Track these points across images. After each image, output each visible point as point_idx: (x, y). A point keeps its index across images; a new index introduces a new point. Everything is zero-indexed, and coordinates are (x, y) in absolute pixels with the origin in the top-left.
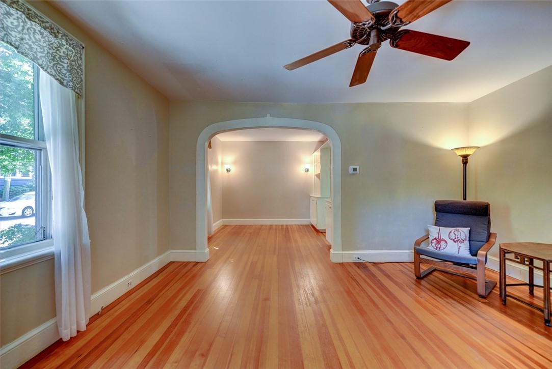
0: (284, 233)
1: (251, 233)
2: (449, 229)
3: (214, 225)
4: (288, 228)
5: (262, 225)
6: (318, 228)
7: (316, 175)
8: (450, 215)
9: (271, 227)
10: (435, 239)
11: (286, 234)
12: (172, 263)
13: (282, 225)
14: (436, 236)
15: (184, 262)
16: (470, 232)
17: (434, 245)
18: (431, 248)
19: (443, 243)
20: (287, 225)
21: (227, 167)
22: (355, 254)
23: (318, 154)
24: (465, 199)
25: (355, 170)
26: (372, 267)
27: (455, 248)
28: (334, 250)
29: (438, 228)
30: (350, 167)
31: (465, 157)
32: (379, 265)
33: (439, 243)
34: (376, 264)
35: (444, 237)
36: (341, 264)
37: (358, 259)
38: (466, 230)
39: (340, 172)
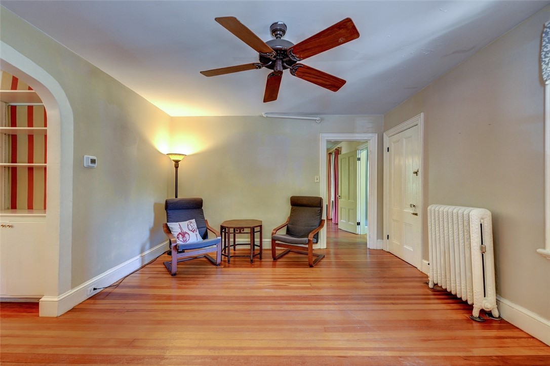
2: (186, 223)
8: (179, 211)
10: (180, 234)
14: (180, 231)
16: (196, 221)
17: (181, 239)
18: (179, 242)
19: (186, 235)
22: (90, 285)
24: (176, 197)
25: (93, 161)
26: (117, 290)
27: (194, 238)
28: (59, 295)
29: (178, 223)
30: (86, 156)
31: (177, 162)
32: (122, 284)
33: (183, 236)
34: (116, 285)
35: (185, 230)
36: (73, 310)
37: (95, 289)
38: (193, 221)
39: (71, 163)
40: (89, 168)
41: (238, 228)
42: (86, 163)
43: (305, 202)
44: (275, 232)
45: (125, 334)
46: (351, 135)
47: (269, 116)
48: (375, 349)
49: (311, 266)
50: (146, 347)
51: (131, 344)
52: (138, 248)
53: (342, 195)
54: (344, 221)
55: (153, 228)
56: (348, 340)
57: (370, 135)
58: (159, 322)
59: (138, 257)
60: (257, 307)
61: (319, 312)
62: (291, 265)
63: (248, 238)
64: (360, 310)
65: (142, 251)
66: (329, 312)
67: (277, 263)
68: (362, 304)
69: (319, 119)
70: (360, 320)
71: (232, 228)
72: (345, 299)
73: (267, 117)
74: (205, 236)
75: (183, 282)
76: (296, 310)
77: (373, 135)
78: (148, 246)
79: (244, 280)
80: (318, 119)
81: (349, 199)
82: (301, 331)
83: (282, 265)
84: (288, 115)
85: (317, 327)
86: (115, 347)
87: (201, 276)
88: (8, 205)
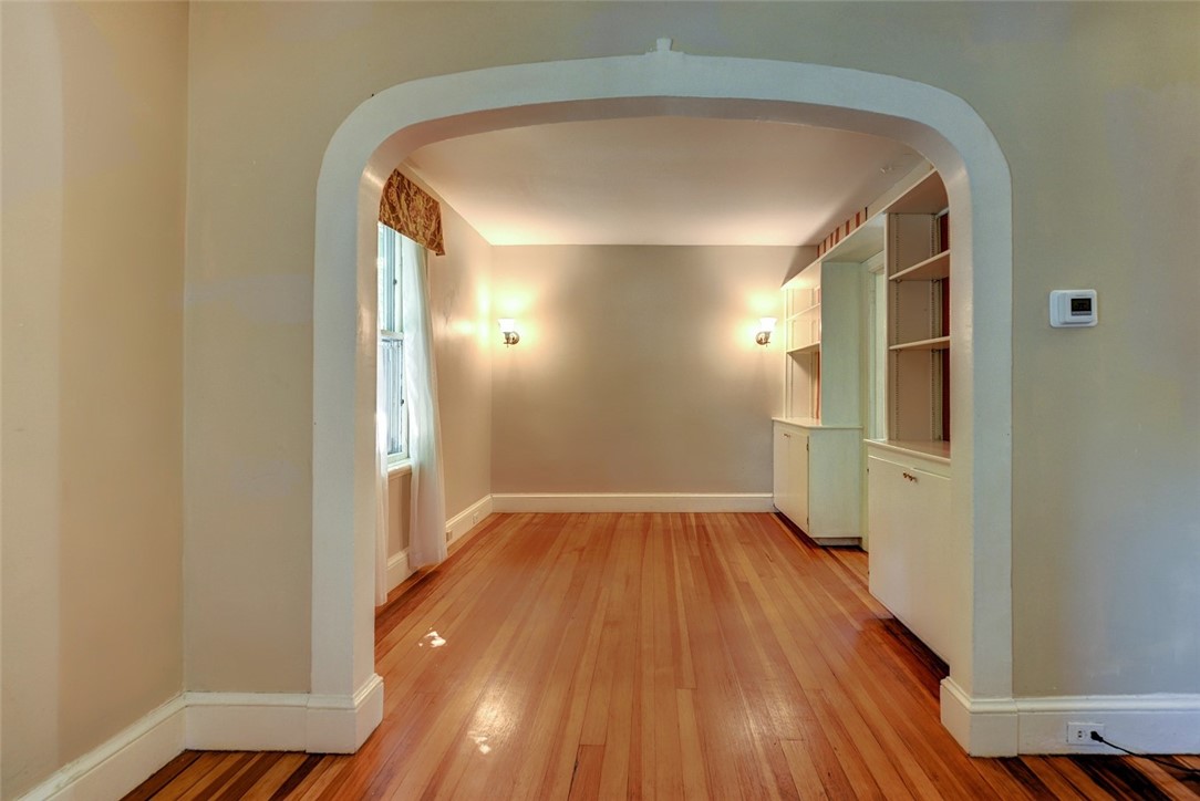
0: (696, 553)
1: (582, 550)
3: (449, 524)
4: (704, 527)
5: (619, 515)
6: (813, 533)
7: (791, 354)
9: (646, 522)
11: (702, 554)
12: (190, 758)
13: (684, 516)
15: (250, 754)
20: (697, 515)
21: (509, 326)
22: (1084, 715)
23: (807, 283)
25: (1081, 305)
28: (975, 694)
30: (1056, 294)
37: (1095, 737)
39: (1008, 320)
40: (1067, 328)
42: (1060, 312)
88: (939, 432)
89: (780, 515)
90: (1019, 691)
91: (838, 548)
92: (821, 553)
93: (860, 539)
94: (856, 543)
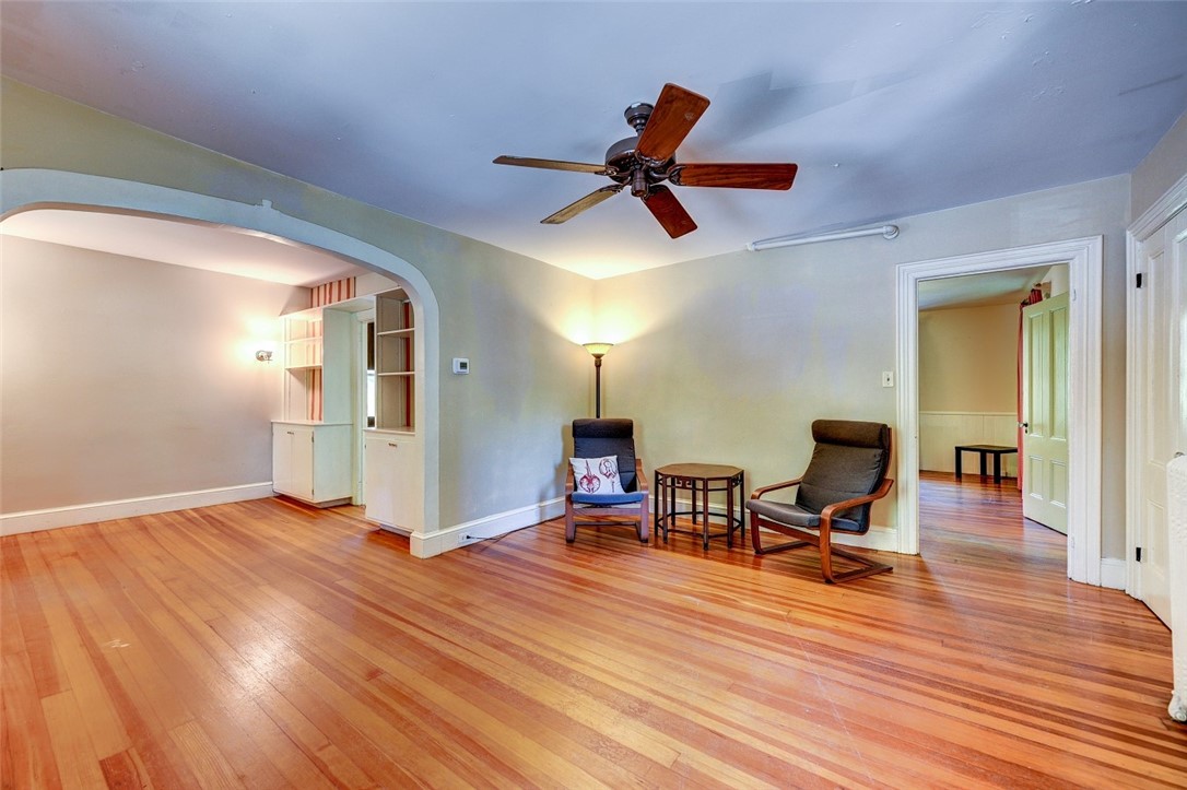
0: (215, 532)
2: (599, 460)
6: (317, 499)
7: (289, 370)
8: (592, 440)
9: (138, 524)
10: (585, 477)
13: (179, 513)
14: (585, 473)
16: (617, 459)
17: (585, 486)
18: (581, 491)
19: (595, 481)
20: (196, 510)
22: (465, 530)
23: (307, 319)
24: (598, 416)
25: (463, 365)
26: (496, 547)
27: (609, 486)
28: (426, 532)
29: (584, 460)
30: (455, 360)
31: (598, 357)
32: (503, 540)
33: (590, 482)
34: (496, 540)
35: (595, 472)
36: (441, 556)
37: (468, 537)
38: (613, 458)
39: (438, 369)
40: (459, 374)
41: (680, 478)
42: (456, 368)
43: (843, 434)
44: (757, 494)
45: (464, 596)
46: (1000, 254)
47: (759, 247)
48: (799, 753)
49: (829, 582)
50: (493, 624)
51: (462, 606)
52: (534, 492)
53: (1034, 422)
54: (1039, 497)
55: (560, 465)
56: (758, 718)
57: (1073, 244)
58: (508, 595)
59: (535, 506)
60: (649, 617)
61: (751, 658)
62: (786, 569)
63: (722, 503)
64: (850, 686)
65: (542, 498)
66: (776, 666)
67: (763, 561)
68: (872, 679)
69: (889, 229)
70: (827, 701)
71: (670, 476)
72: (839, 658)
73: (756, 250)
74: (630, 486)
75: (575, 554)
76: (709, 642)
77: (1085, 242)
78: (552, 492)
79: (665, 572)
80: (884, 230)
81: (1052, 434)
82: (686, 672)
83: (772, 566)
84: (804, 237)
85: (722, 678)
86: (449, 605)
87: (605, 551)
88: (405, 422)
89: (282, 497)
90: (442, 527)
91: (335, 507)
92: (324, 512)
93: (350, 498)
94: (347, 502)
